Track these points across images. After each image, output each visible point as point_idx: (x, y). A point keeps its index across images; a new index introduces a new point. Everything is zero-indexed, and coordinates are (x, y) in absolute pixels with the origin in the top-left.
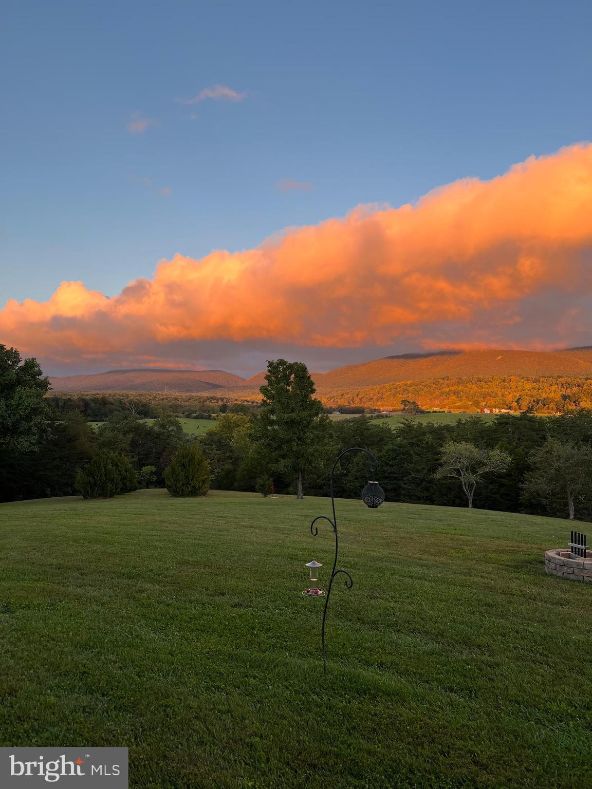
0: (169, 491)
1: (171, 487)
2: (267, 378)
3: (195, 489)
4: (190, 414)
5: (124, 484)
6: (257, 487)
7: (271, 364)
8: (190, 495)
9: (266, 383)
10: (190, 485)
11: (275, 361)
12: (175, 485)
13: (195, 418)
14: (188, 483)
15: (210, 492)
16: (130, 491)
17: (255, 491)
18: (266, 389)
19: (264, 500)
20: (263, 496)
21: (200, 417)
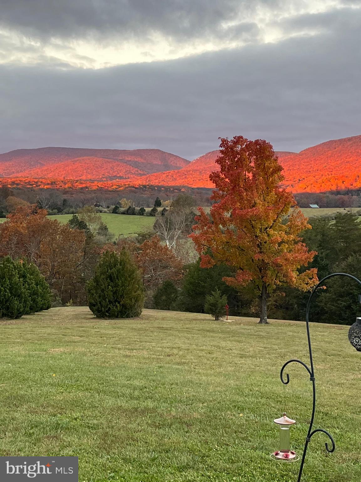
0: (93, 311)
1: (94, 306)
2: (220, 161)
3: (126, 308)
4: (117, 208)
5: (34, 300)
6: (206, 306)
7: (224, 142)
8: (119, 316)
9: (218, 168)
10: (119, 303)
11: (230, 138)
12: (100, 303)
13: (123, 213)
14: (116, 301)
15: (145, 312)
16: (41, 309)
17: (203, 312)
18: (218, 176)
19: (215, 325)
20: (214, 319)
21: (130, 212)
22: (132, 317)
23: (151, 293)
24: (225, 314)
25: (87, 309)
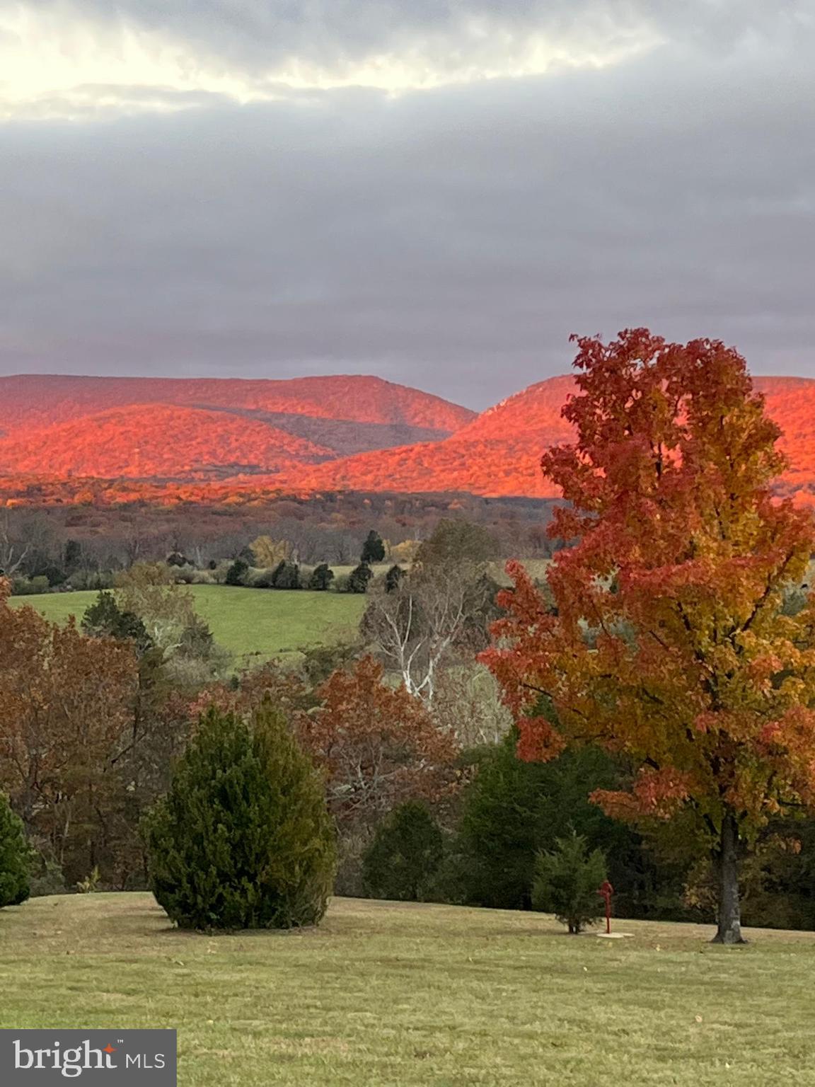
0: (166, 907)
1: (171, 889)
2: (573, 411)
3: (274, 896)
4: (240, 567)
6: (539, 888)
7: (589, 350)
8: (254, 923)
9: (569, 434)
10: (252, 879)
11: (609, 337)
12: (190, 880)
13: (262, 585)
14: (241, 873)
15: (339, 908)
17: (527, 906)
18: (570, 461)
19: (569, 950)
20: (566, 928)
21: (283, 580)
22: (295, 924)
23: (355, 844)
24: (600, 912)
25: (146, 901)
